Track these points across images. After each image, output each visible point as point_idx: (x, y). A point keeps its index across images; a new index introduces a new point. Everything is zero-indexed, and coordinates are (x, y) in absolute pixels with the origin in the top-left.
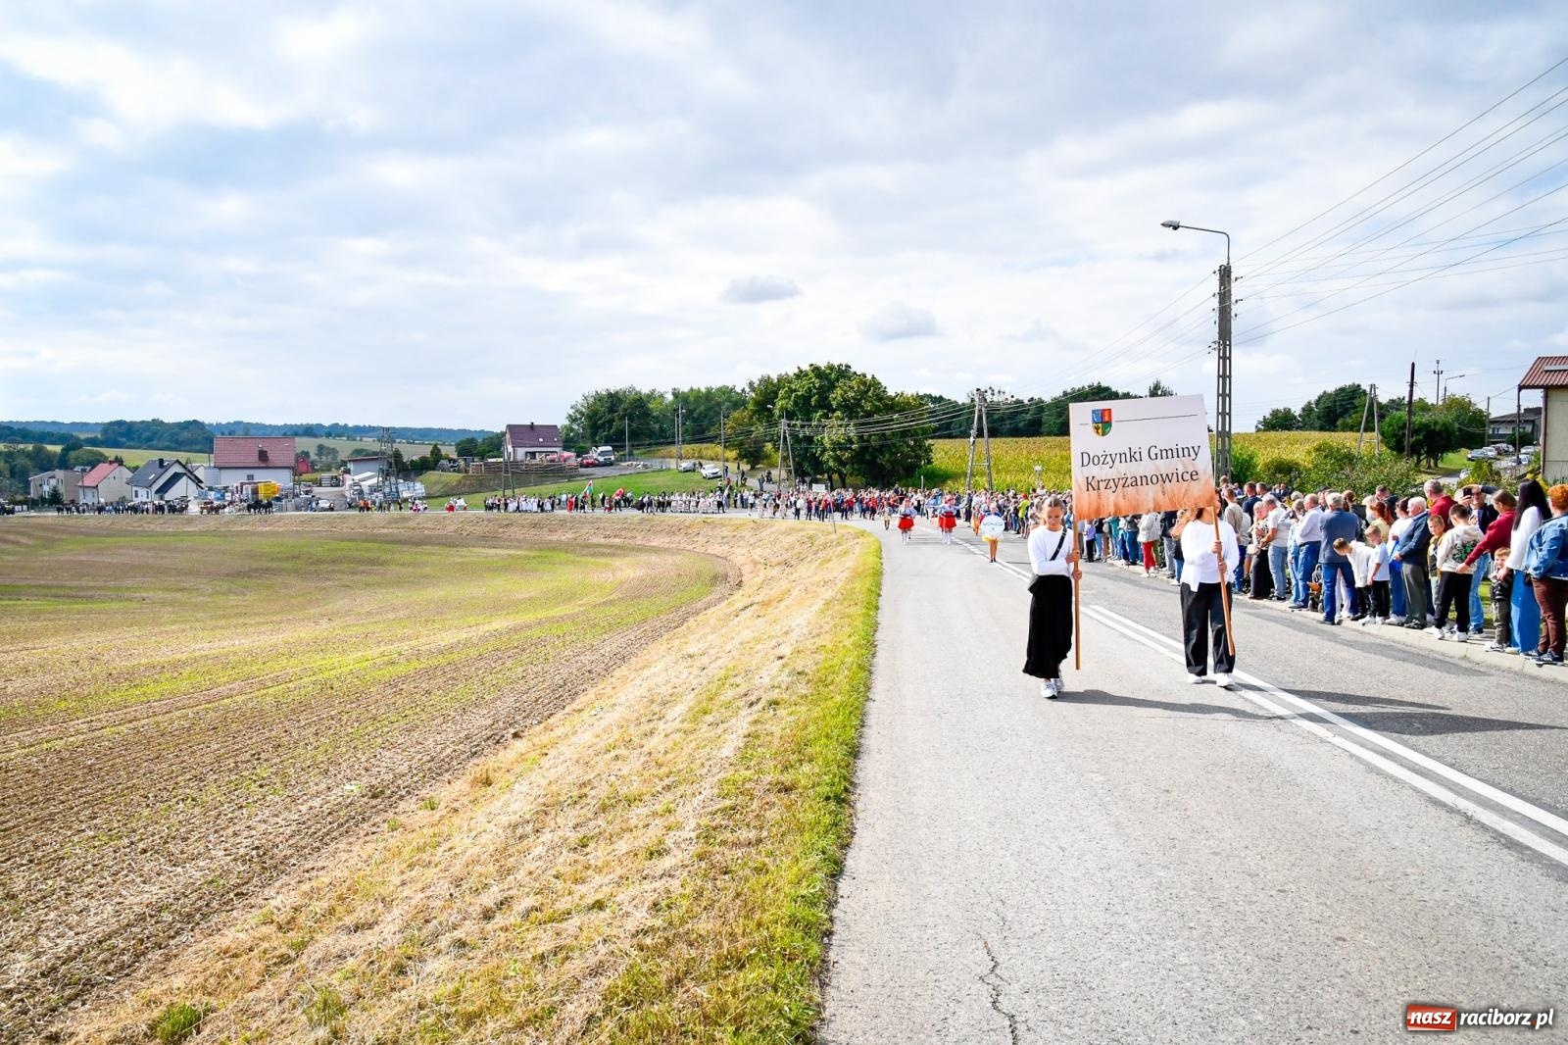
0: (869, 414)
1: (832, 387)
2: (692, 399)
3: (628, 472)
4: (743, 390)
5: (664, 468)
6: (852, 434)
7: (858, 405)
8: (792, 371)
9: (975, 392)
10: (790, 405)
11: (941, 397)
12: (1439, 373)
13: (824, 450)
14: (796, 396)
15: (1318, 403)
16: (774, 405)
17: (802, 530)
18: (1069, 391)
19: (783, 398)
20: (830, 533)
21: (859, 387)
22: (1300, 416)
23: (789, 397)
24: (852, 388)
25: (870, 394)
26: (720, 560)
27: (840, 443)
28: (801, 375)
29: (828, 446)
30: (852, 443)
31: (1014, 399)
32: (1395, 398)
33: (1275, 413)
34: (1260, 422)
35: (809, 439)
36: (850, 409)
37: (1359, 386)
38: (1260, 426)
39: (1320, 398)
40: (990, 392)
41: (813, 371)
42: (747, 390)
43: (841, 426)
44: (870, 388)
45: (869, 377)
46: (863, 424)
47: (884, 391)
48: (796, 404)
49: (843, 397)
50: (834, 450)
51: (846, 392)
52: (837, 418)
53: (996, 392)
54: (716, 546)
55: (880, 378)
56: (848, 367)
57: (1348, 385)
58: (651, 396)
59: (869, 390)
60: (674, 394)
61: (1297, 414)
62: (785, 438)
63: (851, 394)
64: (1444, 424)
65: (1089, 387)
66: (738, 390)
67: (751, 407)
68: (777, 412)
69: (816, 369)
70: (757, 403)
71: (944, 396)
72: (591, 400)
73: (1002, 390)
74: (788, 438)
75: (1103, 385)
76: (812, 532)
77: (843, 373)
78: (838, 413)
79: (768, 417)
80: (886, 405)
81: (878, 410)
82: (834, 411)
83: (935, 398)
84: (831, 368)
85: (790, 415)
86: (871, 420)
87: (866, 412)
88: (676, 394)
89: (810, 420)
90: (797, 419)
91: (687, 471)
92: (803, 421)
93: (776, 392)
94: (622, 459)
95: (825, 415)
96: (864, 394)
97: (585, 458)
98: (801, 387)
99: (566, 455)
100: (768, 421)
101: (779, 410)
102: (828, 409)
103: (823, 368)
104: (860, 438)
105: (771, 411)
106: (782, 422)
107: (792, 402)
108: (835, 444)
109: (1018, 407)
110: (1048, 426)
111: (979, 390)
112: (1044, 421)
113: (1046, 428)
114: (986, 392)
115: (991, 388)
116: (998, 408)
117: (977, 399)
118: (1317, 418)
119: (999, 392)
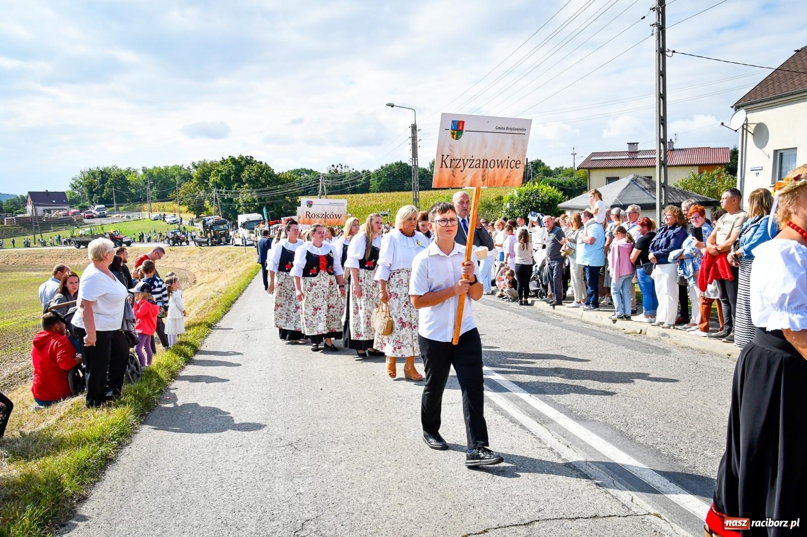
0: (264, 186)
1: (242, 171)
3: (117, 221)
5: (141, 218)
6: (255, 197)
7: (257, 179)
8: (219, 159)
10: (218, 179)
12: (574, 154)
13: (239, 206)
14: (222, 175)
16: (208, 180)
17: (228, 252)
19: (214, 176)
20: (243, 253)
21: (257, 170)
23: (218, 175)
24: (253, 170)
25: (264, 173)
26: (182, 271)
27: (248, 202)
28: (224, 162)
29: (241, 204)
30: (255, 202)
31: (354, 171)
35: (231, 200)
36: (254, 182)
41: (231, 160)
43: (249, 192)
44: (264, 170)
45: (264, 164)
46: (261, 191)
47: (273, 172)
48: (221, 179)
49: (249, 176)
50: (245, 206)
51: (250, 173)
52: (246, 187)
54: (179, 263)
55: (269, 165)
56: (251, 157)
59: (264, 171)
62: (216, 200)
63: (253, 174)
67: (195, 181)
68: (211, 185)
69: (233, 160)
70: (198, 179)
74: (218, 199)
76: (233, 253)
77: (249, 161)
78: (247, 185)
79: (206, 186)
80: (273, 180)
81: (268, 183)
82: (244, 184)
84: (242, 158)
85: (218, 186)
86: (265, 189)
87: (262, 184)
89: (230, 189)
90: (223, 188)
91: (156, 219)
92: (226, 189)
93: (210, 172)
94: (112, 212)
95: (239, 186)
96: (260, 174)
97: (87, 213)
98: (224, 169)
99: (73, 211)
100: (206, 190)
101: (212, 183)
102: (241, 182)
103: (237, 158)
104: (260, 199)
105: (207, 183)
106: (214, 190)
107: (219, 178)
108: (246, 202)
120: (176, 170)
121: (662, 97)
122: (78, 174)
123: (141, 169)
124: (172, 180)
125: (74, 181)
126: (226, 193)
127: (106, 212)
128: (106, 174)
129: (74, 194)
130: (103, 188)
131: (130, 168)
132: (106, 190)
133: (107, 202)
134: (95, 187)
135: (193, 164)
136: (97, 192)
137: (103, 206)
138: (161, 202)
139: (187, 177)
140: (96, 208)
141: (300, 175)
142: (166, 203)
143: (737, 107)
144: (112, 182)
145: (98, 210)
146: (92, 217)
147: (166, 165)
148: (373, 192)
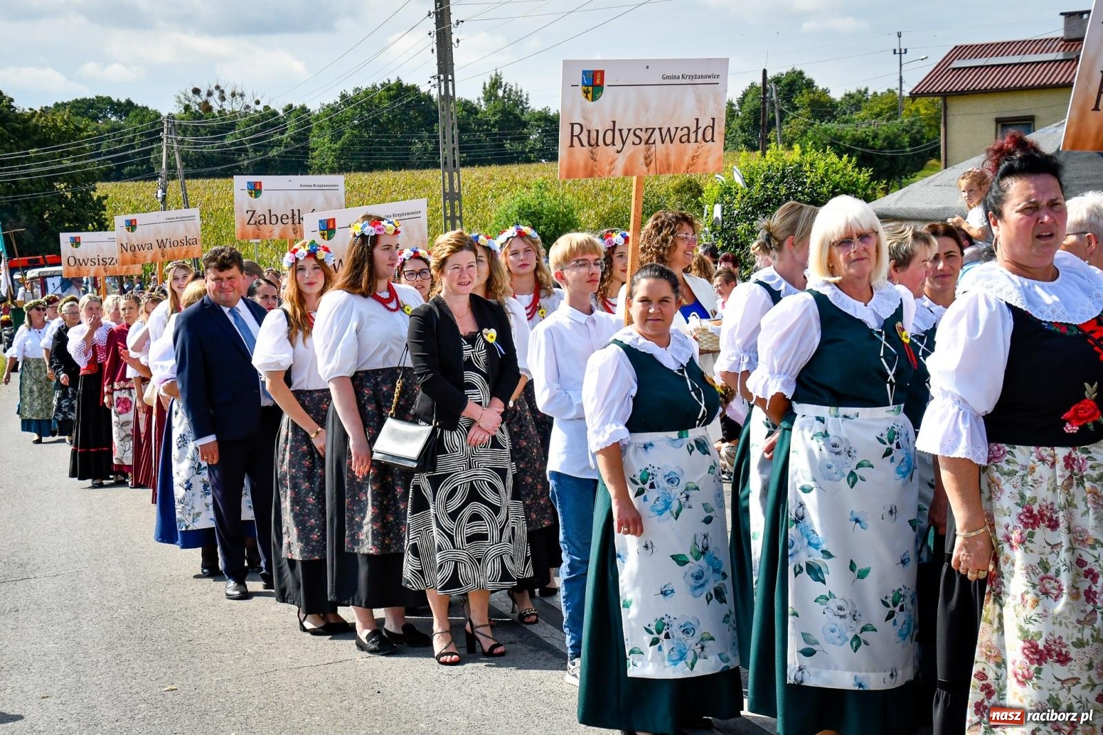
9: (190, 94)
11: (129, 103)
15: (742, 102)
18: (351, 93)
32: (853, 91)
37: (801, 73)
39: (745, 95)
40: (216, 94)
53: (228, 94)
57: (784, 72)
64: (887, 138)
65: (382, 86)
71: (135, 102)
73: (239, 91)
75: (407, 82)
83: (119, 104)
109: (264, 117)
110: (320, 155)
111: (196, 91)
112: (311, 145)
113: (315, 160)
114: (210, 94)
115: (217, 88)
116: (232, 127)
117: (195, 108)
118: (741, 127)
119: (233, 95)
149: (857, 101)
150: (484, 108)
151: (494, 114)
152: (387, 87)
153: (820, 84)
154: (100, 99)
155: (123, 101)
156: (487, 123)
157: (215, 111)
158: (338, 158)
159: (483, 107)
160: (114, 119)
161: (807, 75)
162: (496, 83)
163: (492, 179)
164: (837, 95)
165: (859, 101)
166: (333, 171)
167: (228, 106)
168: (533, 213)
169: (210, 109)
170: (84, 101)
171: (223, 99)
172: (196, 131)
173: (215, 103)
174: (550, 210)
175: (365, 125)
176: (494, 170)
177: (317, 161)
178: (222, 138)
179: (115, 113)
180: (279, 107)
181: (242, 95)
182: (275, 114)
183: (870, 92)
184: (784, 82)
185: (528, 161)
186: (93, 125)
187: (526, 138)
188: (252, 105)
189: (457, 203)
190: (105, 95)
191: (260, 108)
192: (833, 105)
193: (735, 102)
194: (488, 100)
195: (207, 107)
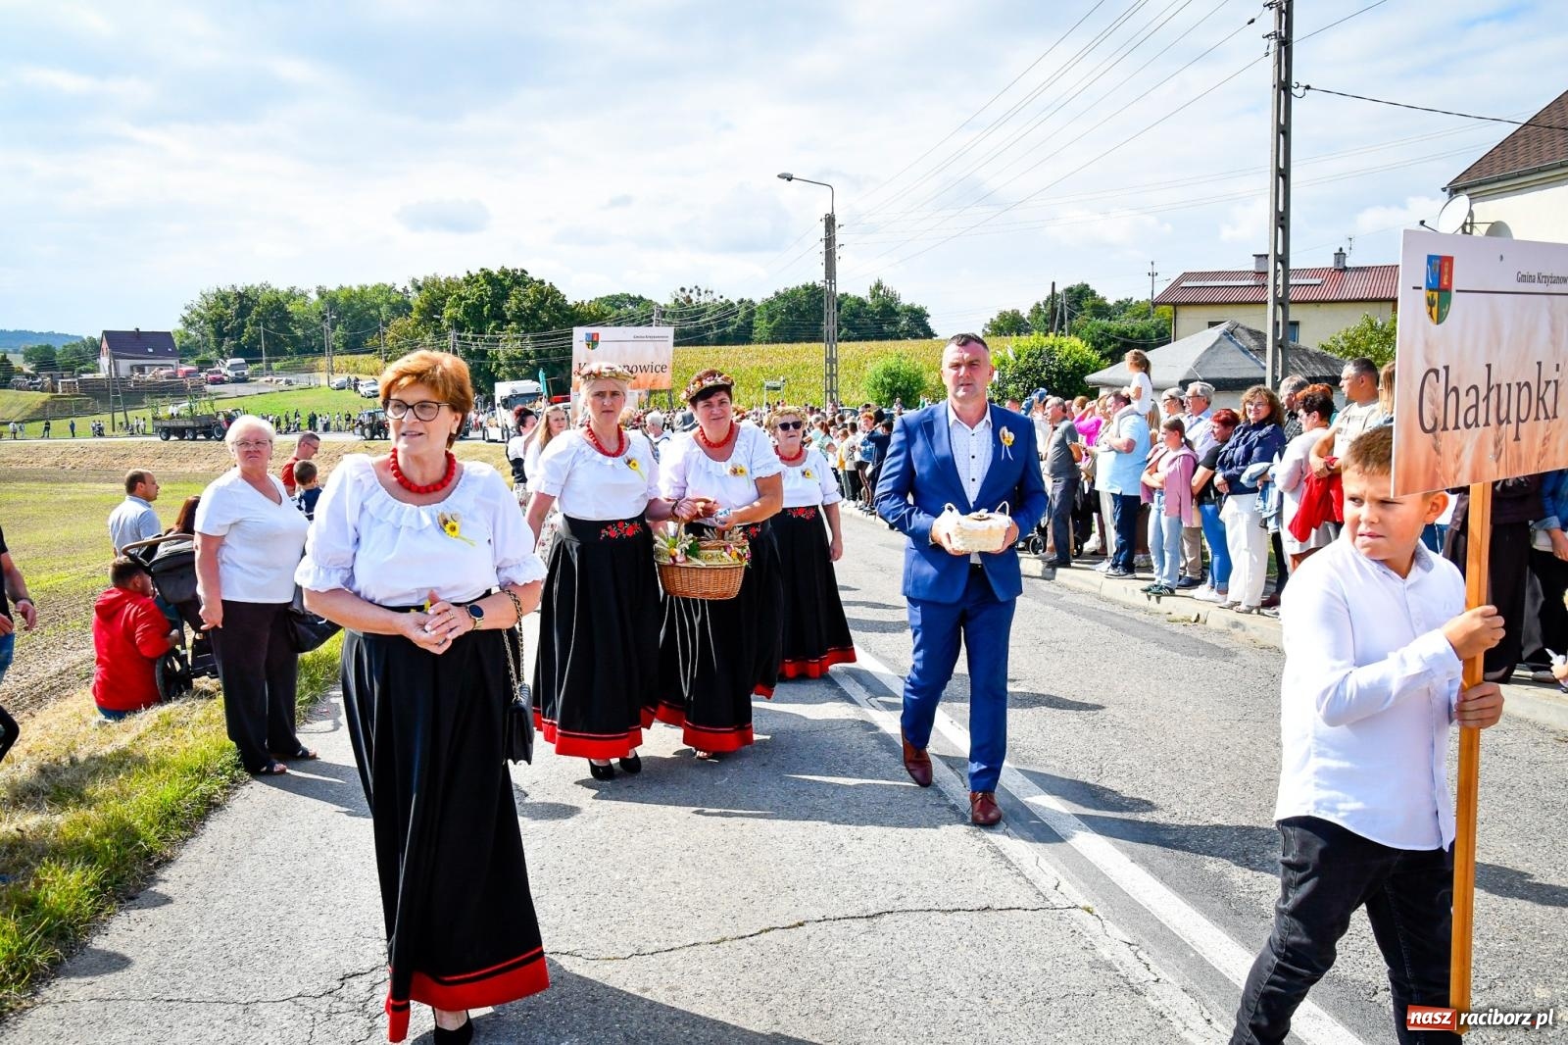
0: (546, 327)
1: (506, 297)
2: (341, 300)
3: (268, 390)
4: (405, 289)
5: (312, 384)
6: (528, 348)
7: (534, 314)
8: (462, 275)
9: (679, 292)
10: (460, 315)
11: (641, 298)
13: (499, 365)
14: (467, 305)
15: (1045, 304)
16: (441, 314)
17: (475, 453)
18: (782, 291)
19: (452, 306)
21: (535, 296)
22: (1028, 318)
23: (458, 306)
24: (528, 296)
25: (548, 303)
27: (517, 359)
28: (470, 280)
29: (503, 361)
30: (530, 358)
32: (1122, 299)
33: (1003, 316)
34: (986, 325)
35: (483, 354)
36: (527, 320)
37: (1087, 285)
38: (987, 330)
40: (695, 291)
41: (484, 277)
42: (410, 289)
43: (517, 339)
44: (548, 297)
45: (547, 285)
46: (540, 338)
47: (564, 300)
48: (466, 313)
49: (518, 307)
50: (510, 366)
51: (521, 302)
52: (513, 329)
53: (702, 292)
55: (558, 287)
56: (523, 271)
57: (1076, 284)
58: (291, 295)
59: (546, 299)
60: (319, 293)
61: (1025, 316)
63: (526, 304)
65: (803, 286)
66: (399, 289)
67: (415, 315)
68: (445, 323)
69: (488, 276)
70: (421, 311)
71: (644, 297)
72: (212, 300)
73: (710, 289)
77: (519, 279)
78: (514, 325)
79: (436, 327)
80: (565, 316)
81: (555, 321)
82: (509, 322)
83: (634, 298)
84: (505, 273)
85: (459, 326)
86: (548, 333)
87: (544, 323)
88: (321, 293)
89: (482, 332)
90: (468, 331)
91: (341, 388)
92: (474, 332)
93: (443, 299)
94: (257, 373)
95: (499, 328)
96: (541, 304)
97: (210, 372)
98: (472, 294)
99: (185, 368)
100: (436, 333)
101: (448, 320)
102: (502, 320)
103: (496, 273)
104: (538, 352)
105: (438, 320)
106: (452, 333)
107: (461, 311)
108: (509, 359)
109: (726, 309)
110: (760, 332)
111: (683, 290)
112: (754, 325)
113: (756, 335)
114: (691, 291)
115: (696, 287)
116: (704, 311)
117: (681, 300)
118: (1045, 320)
119: (706, 292)
120: (381, 292)
121: (1283, 174)
122: (197, 298)
123: (315, 290)
124: (372, 312)
125: (189, 312)
126: (474, 339)
127: (246, 373)
128: (249, 299)
129: (188, 337)
130: (243, 326)
131: (294, 288)
132: (249, 329)
133: (250, 353)
134: (227, 324)
135: (414, 282)
136: (231, 334)
137: (241, 360)
138: (350, 354)
139: (402, 308)
140: (228, 364)
141: (619, 308)
142: (361, 356)
143: (1454, 190)
144: (259, 314)
145: (232, 367)
146: (222, 382)
147: (362, 283)
148: (760, 342)
149: (1124, 306)
150: (870, 303)
151: (877, 307)
152: (806, 288)
153: (1100, 293)
154: (623, 295)
155: (637, 296)
156: (872, 312)
157: (694, 302)
158: (772, 334)
159: (870, 301)
160: (631, 307)
161: (1091, 288)
162: (879, 286)
163: (871, 350)
164: (1111, 301)
165: (1126, 306)
166: (767, 342)
167: (702, 300)
168: (893, 374)
169: (690, 301)
170: (612, 297)
171: (699, 294)
172: (681, 315)
173: (694, 297)
174: (905, 372)
175: (790, 311)
176: (874, 344)
177: (758, 336)
178: (698, 319)
179: (632, 304)
180: (735, 300)
181: (712, 292)
182: (732, 305)
183: (1134, 301)
184: (1074, 292)
185: (899, 338)
186: (616, 312)
187: (898, 323)
188: (718, 299)
189: (834, 366)
190: (625, 293)
191: (723, 301)
192: (1108, 308)
193: (1041, 303)
194: (873, 297)
195: (689, 301)
